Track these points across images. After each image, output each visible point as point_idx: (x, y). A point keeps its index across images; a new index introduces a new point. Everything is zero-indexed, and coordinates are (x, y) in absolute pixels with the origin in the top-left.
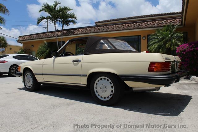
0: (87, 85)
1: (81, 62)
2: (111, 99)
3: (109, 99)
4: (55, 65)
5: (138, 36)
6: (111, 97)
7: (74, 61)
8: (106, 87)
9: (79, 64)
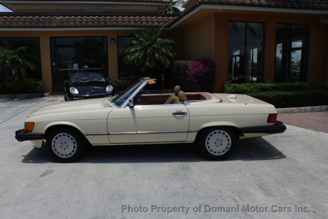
0: (194, 142)
1: (188, 115)
2: (227, 152)
3: (225, 153)
4: (137, 119)
5: (103, 37)
6: (227, 150)
7: (175, 114)
8: (221, 141)
9: (185, 117)
